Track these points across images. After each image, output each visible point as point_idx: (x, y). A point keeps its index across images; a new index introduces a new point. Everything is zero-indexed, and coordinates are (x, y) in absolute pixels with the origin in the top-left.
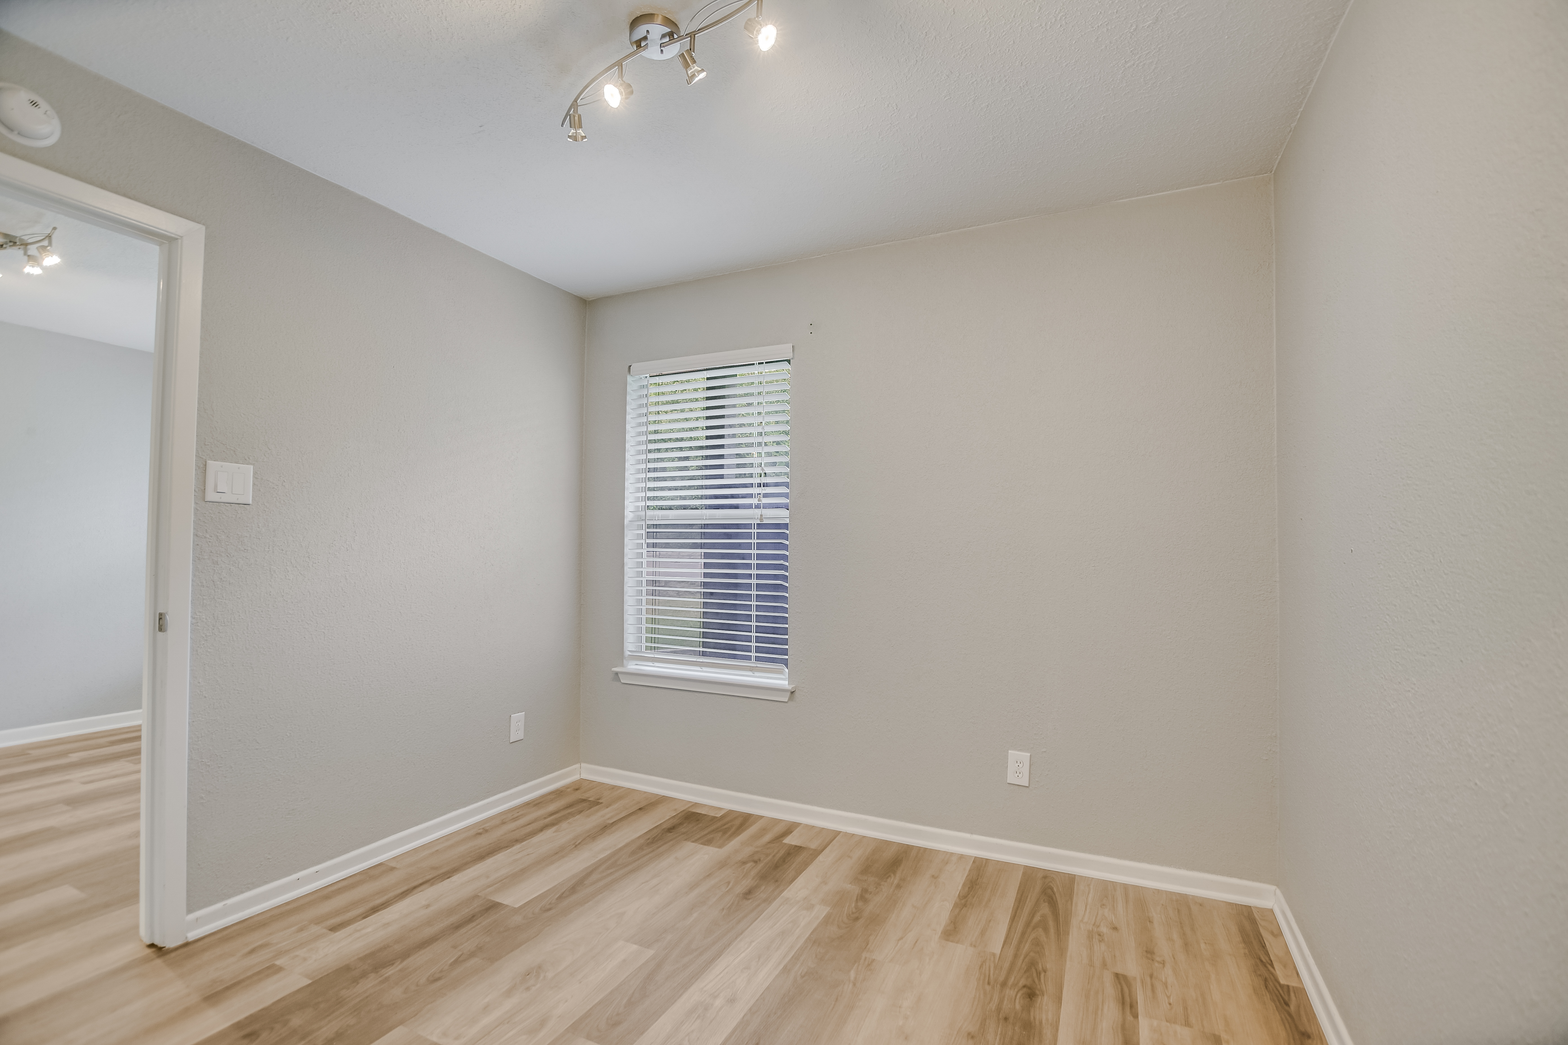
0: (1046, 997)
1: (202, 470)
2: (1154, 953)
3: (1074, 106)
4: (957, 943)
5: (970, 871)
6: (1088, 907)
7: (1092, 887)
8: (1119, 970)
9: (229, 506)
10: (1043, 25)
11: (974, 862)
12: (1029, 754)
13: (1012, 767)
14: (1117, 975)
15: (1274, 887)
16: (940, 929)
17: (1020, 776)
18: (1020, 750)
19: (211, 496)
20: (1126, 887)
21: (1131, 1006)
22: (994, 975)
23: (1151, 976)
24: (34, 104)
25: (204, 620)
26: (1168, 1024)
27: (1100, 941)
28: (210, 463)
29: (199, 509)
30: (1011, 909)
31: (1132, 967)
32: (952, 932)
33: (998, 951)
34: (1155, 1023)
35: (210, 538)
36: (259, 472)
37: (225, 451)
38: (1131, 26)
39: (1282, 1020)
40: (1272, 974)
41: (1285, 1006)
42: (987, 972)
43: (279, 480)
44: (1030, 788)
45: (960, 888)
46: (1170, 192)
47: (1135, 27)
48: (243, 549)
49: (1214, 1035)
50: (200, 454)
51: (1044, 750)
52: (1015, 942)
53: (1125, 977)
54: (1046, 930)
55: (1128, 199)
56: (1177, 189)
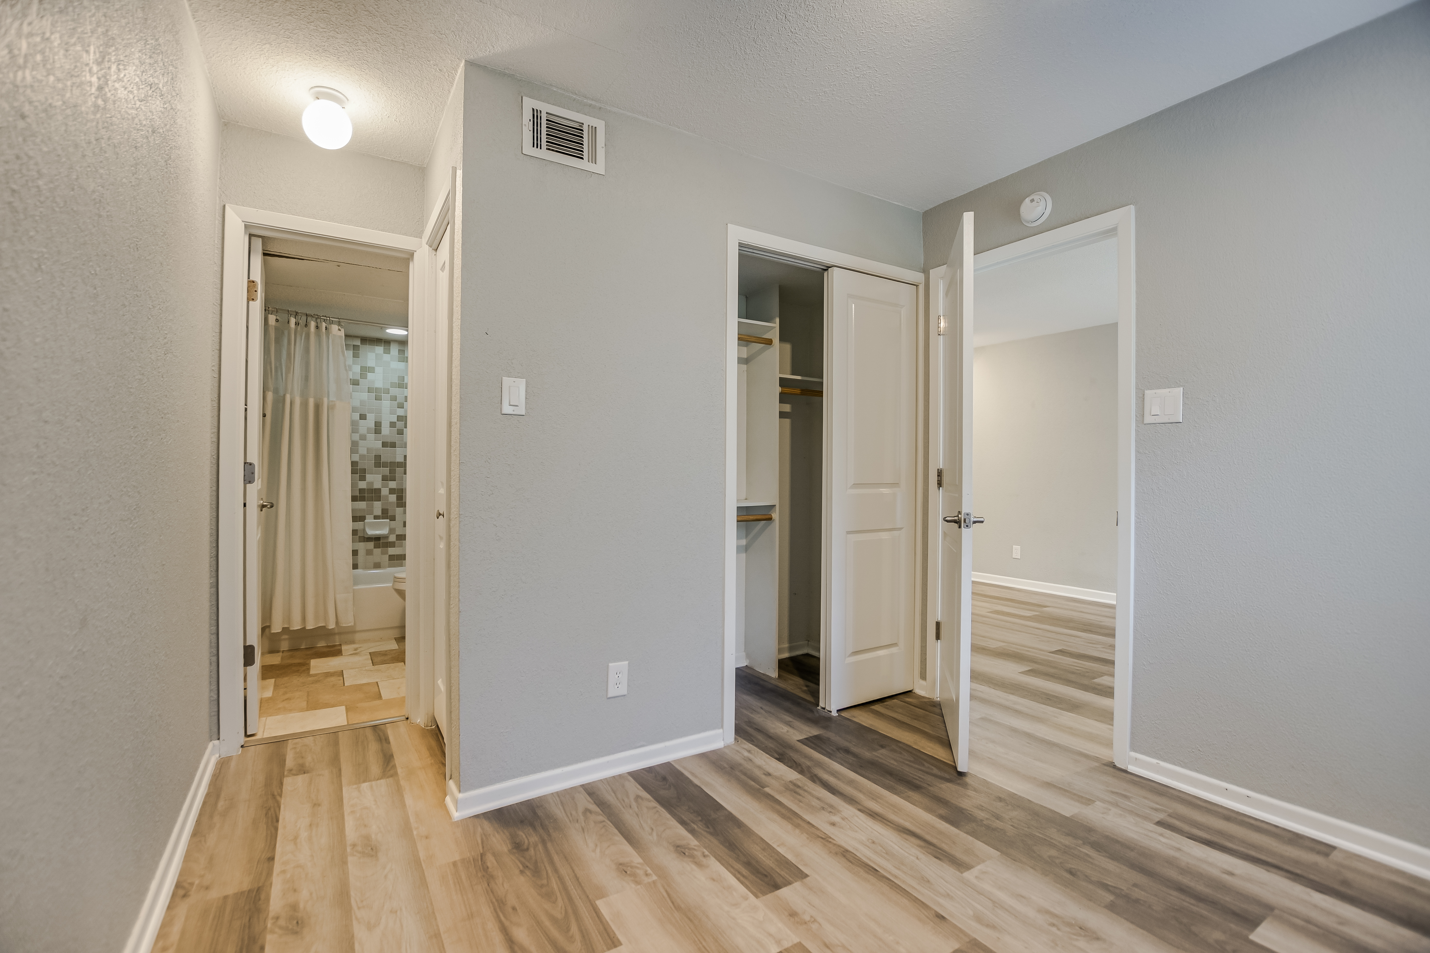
1: (1141, 399)
9: (1164, 426)
19: (1148, 419)
24: (1032, 201)
25: (1146, 520)
28: (1147, 392)
29: (1139, 430)
35: (1149, 453)
36: (1189, 392)
37: (1159, 379)
43: (1209, 396)
48: (1176, 462)
50: (1140, 386)
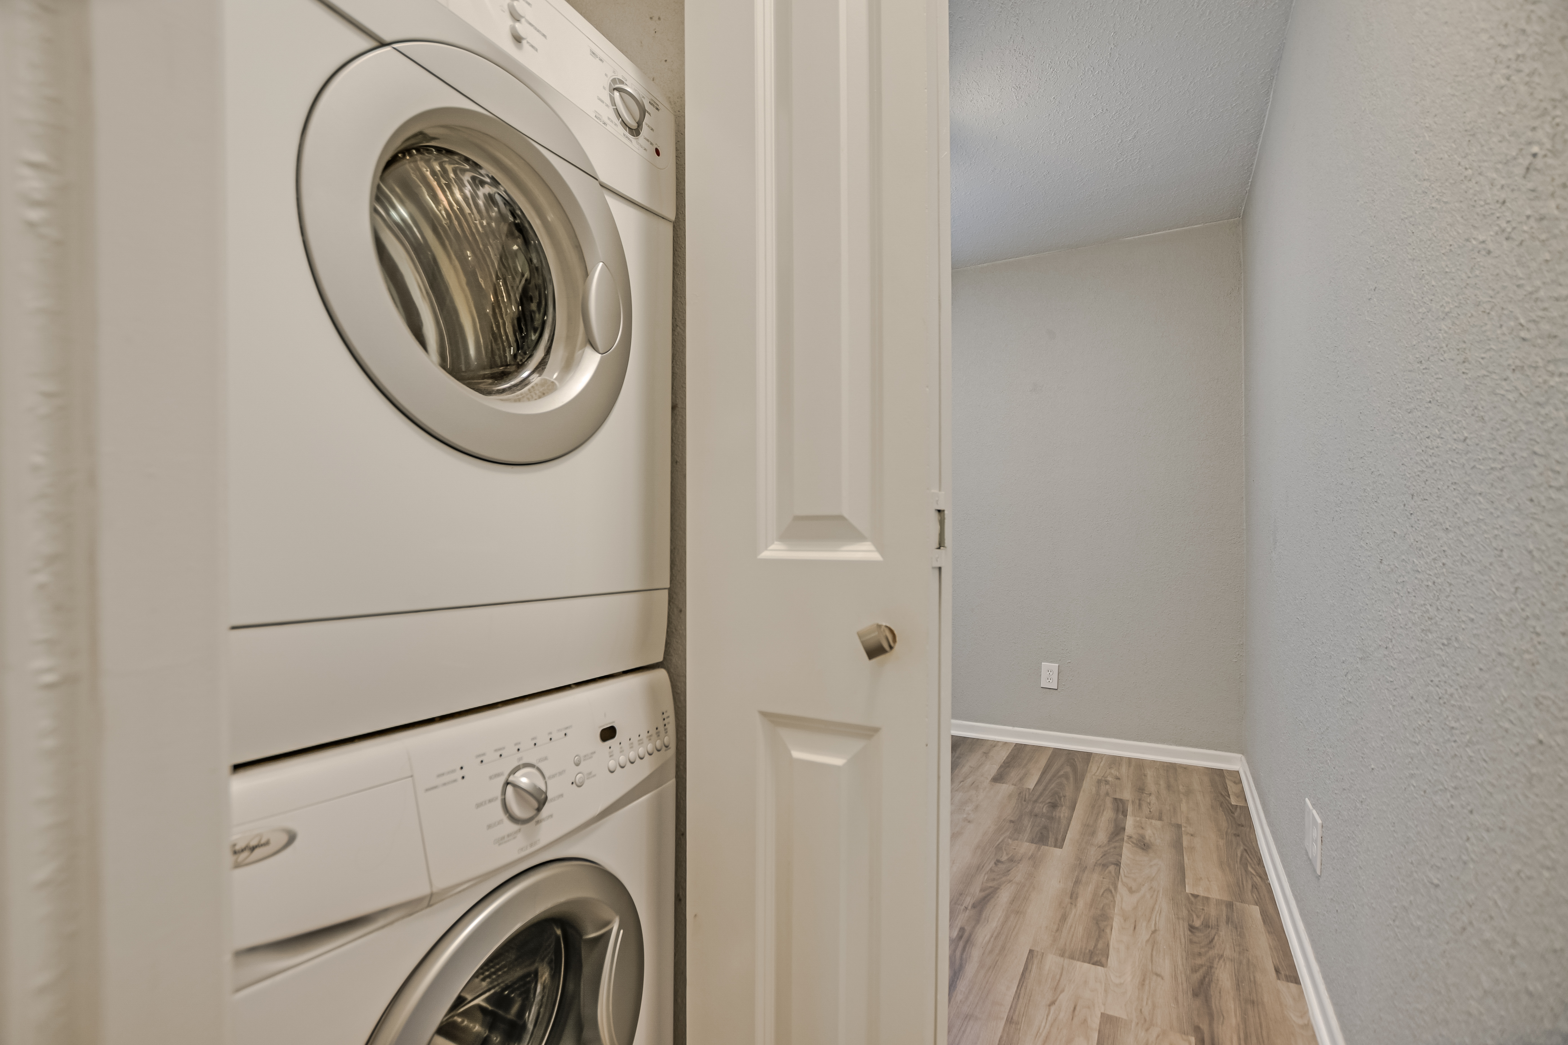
0: (1064, 808)
2: (1144, 790)
3: (1084, 184)
4: (1003, 783)
5: (1012, 750)
6: (1100, 768)
7: (1104, 759)
8: (1117, 796)
10: (1058, 142)
11: (1015, 746)
12: (1058, 665)
13: (1044, 674)
14: (1115, 799)
15: (1240, 755)
16: (990, 778)
17: (1051, 681)
18: (1051, 662)
20: (1130, 760)
21: (1123, 812)
22: (1028, 797)
23: (1140, 800)
26: (1147, 819)
27: (1106, 784)
30: (1042, 769)
31: (1127, 795)
32: (999, 778)
33: (1032, 786)
34: (1138, 819)
38: (1118, 140)
39: (1227, 819)
40: (1228, 801)
41: (1231, 814)
42: (1024, 797)
44: (1059, 690)
45: (1004, 758)
46: (1164, 232)
47: (1120, 141)
49: (1178, 824)
51: (1069, 661)
52: (1044, 784)
53: (1121, 800)
54: (1067, 778)
55: (1132, 238)
56: (1169, 230)
